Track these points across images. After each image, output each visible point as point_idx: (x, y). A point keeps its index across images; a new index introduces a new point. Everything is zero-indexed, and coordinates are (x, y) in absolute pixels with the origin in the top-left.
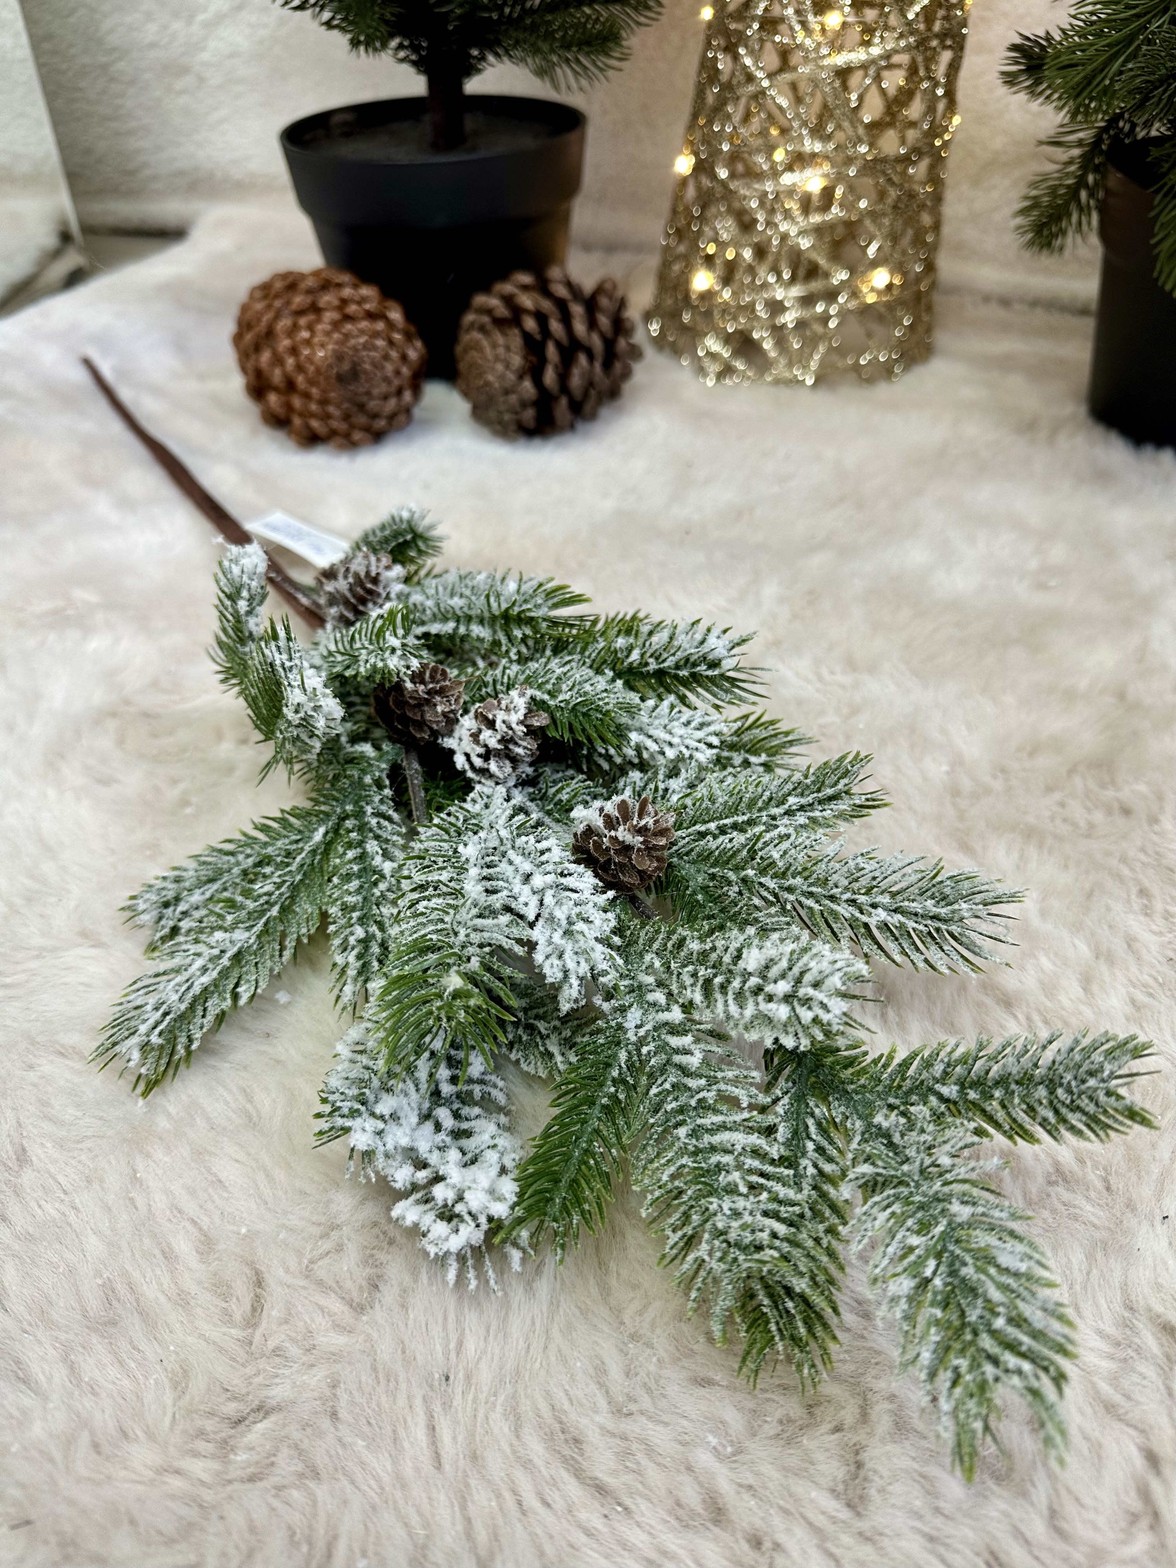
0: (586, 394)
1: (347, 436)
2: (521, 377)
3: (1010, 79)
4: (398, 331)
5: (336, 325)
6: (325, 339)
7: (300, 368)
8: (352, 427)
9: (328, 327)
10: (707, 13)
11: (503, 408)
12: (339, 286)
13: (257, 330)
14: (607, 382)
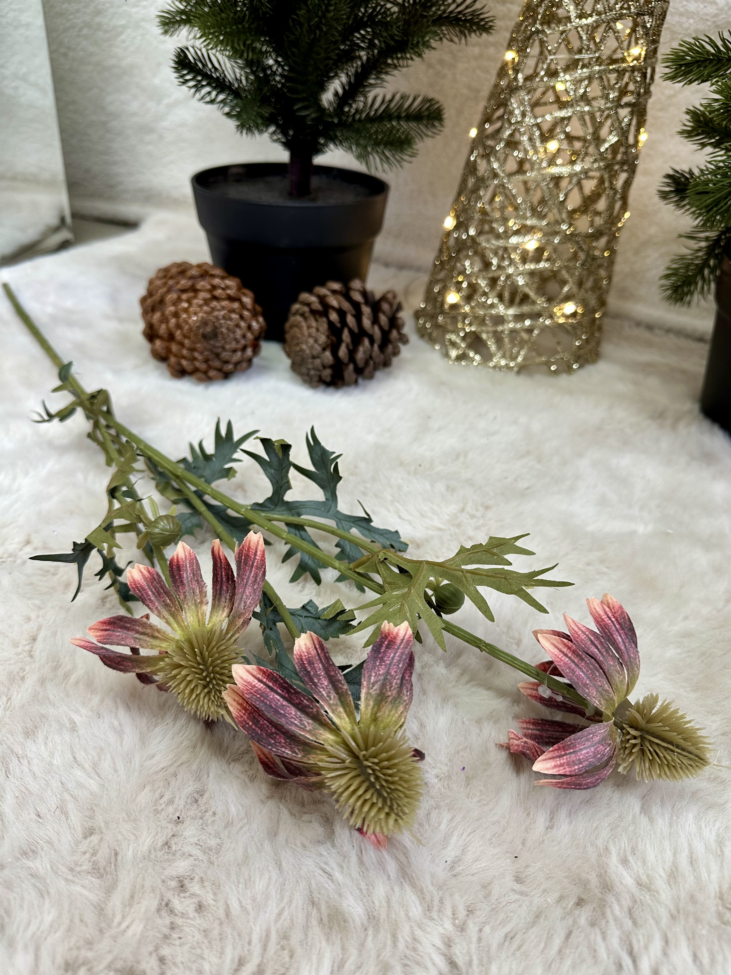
0: (367, 363)
1: (205, 373)
2: (324, 349)
3: (664, 196)
4: (248, 310)
5: (206, 302)
6: (198, 309)
7: (179, 326)
8: (210, 367)
9: (201, 302)
10: (473, 133)
11: (310, 366)
12: (213, 276)
13: (154, 298)
14: (382, 356)
